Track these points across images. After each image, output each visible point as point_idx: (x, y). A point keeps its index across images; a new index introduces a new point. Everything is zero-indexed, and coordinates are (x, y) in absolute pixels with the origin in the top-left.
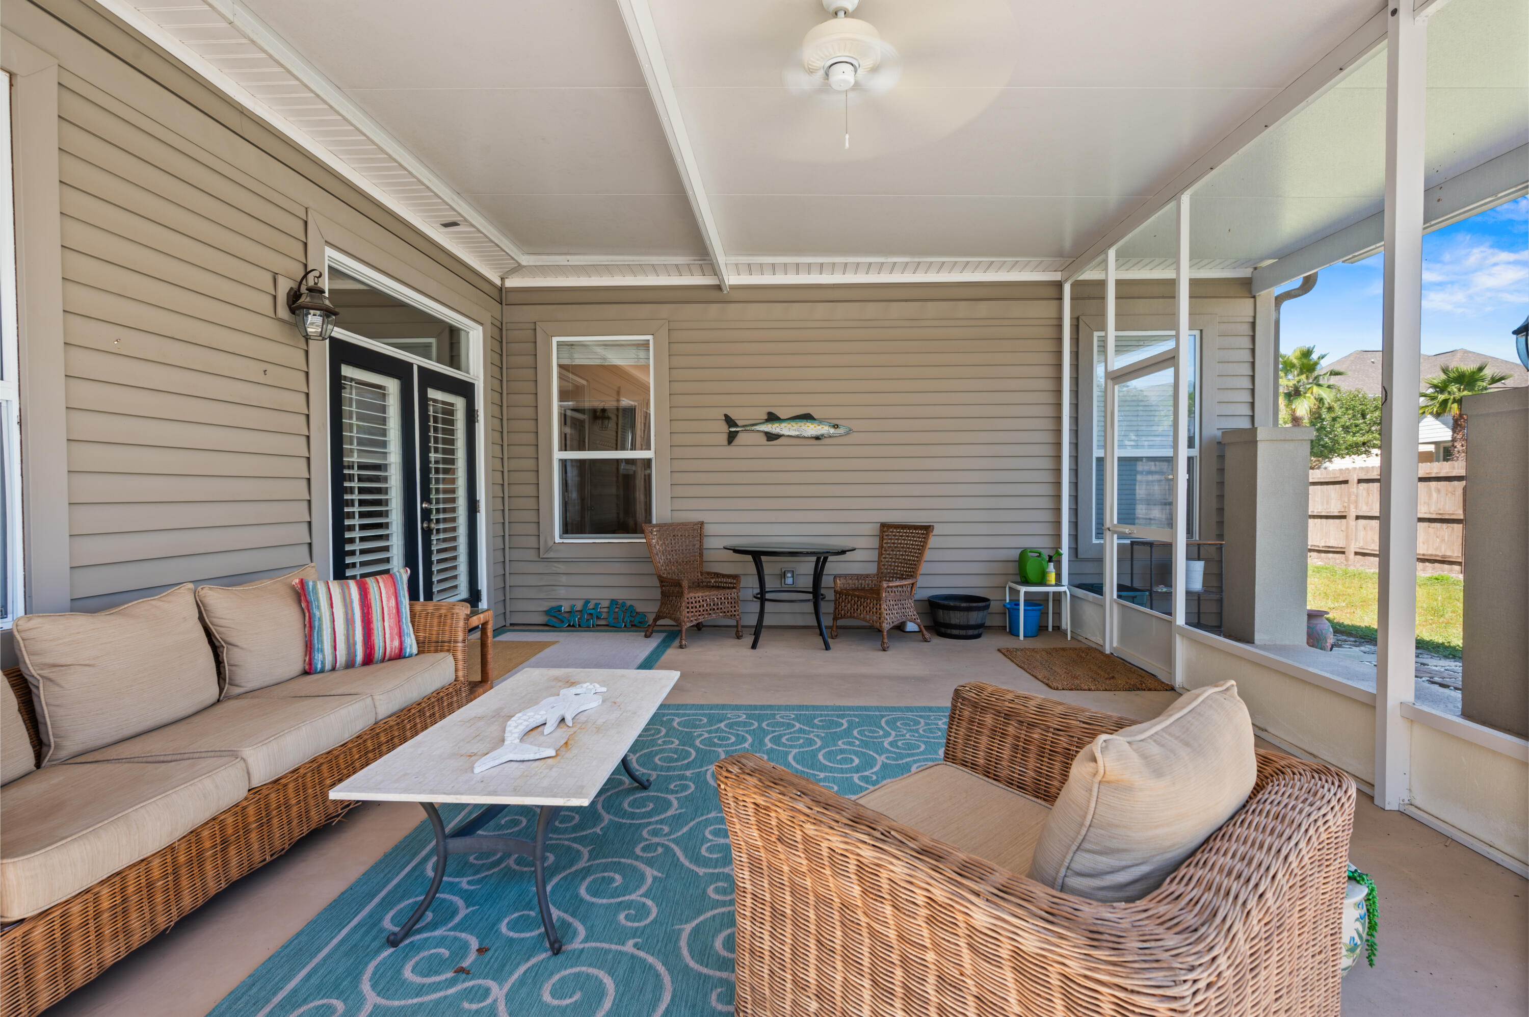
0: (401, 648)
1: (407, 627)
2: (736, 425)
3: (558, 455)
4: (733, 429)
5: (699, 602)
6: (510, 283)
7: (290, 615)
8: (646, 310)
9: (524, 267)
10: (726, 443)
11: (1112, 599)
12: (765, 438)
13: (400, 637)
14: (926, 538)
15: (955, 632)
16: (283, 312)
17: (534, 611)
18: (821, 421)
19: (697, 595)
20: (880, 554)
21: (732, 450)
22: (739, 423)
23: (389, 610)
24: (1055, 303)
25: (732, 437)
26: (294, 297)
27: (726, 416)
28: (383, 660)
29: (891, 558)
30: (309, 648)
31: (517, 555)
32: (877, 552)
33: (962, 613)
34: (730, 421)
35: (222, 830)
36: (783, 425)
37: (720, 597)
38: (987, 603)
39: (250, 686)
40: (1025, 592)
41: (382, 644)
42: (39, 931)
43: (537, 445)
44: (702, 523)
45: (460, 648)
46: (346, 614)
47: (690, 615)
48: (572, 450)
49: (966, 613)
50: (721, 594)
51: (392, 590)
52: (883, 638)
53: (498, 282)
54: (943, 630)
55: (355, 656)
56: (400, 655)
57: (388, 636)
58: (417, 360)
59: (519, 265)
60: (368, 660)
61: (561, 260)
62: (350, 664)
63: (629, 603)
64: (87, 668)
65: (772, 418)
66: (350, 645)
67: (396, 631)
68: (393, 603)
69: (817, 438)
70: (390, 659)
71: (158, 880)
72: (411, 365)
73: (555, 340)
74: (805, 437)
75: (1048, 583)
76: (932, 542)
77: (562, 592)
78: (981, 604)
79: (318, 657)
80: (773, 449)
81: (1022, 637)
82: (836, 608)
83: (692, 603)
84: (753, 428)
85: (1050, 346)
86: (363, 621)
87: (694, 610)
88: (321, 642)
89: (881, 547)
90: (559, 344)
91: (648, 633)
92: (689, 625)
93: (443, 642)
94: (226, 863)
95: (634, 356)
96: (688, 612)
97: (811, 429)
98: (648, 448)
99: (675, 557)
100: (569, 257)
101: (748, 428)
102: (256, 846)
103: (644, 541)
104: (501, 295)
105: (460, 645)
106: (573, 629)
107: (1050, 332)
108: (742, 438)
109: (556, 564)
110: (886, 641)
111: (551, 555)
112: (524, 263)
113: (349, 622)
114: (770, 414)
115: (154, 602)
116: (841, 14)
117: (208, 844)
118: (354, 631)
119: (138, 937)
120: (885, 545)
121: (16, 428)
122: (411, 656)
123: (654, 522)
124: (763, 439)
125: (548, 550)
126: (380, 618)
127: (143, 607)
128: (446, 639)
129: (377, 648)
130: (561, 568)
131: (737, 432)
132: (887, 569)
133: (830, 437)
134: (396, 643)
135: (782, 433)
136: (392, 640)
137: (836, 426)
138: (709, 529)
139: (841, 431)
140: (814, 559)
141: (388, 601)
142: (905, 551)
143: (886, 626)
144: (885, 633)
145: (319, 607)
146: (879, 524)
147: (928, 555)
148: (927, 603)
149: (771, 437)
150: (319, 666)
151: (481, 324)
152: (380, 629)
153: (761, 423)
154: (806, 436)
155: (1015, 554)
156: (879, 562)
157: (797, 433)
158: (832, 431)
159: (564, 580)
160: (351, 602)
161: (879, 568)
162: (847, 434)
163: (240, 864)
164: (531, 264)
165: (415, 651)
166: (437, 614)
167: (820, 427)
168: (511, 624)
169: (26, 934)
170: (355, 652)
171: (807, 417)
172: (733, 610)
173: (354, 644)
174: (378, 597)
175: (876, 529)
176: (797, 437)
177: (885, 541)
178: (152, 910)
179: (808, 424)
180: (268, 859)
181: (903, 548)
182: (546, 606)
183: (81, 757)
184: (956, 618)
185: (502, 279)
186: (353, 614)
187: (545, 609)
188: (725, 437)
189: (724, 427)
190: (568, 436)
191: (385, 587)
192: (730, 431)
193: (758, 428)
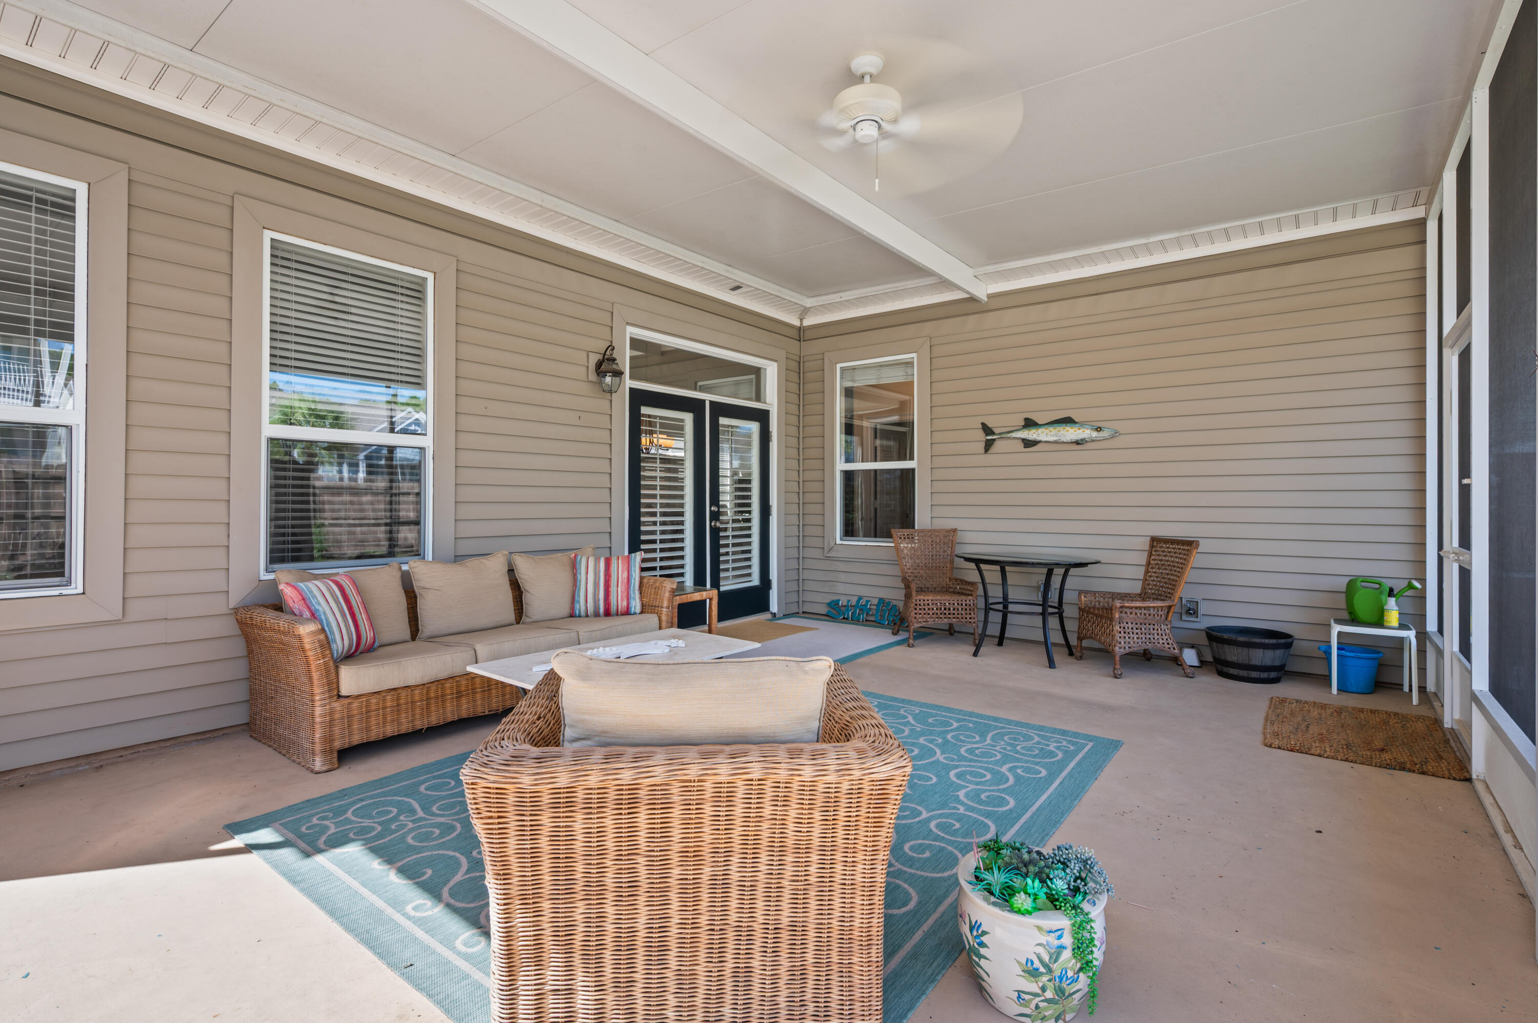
0: (628, 608)
1: (634, 593)
2: (993, 433)
3: (841, 466)
4: (989, 437)
5: (928, 604)
6: (807, 322)
7: (564, 576)
8: (910, 330)
9: (811, 308)
10: (983, 451)
11: (1452, 653)
12: (1022, 445)
13: (628, 599)
14: (1188, 553)
15: (1232, 671)
16: (593, 377)
17: (819, 601)
18: (1082, 424)
19: (926, 598)
20: (1147, 572)
21: (989, 458)
22: (996, 431)
23: (622, 580)
24: (1413, 250)
25: (989, 445)
26: (599, 365)
27: (983, 424)
28: (617, 614)
29: (1157, 577)
30: (573, 600)
31: (809, 553)
32: (1143, 569)
33: (1240, 649)
34: (987, 430)
35: (458, 686)
36: (1041, 430)
37: (952, 602)
38: (1290, 640)
39: (535, 618)
40: (1339, 633)
41: (615, 603)
42: (355, 705)
43: (824, 459)
44: (955, 530)
45: (664, 612)
46: (595, 579)
47: (918, 616)
48: (881, 461)
49: (1245, 650)
50: (955, 599)
51: (626, 566)
52: (1115, 664)
53: (797, 323)
54: (1225, 669)
55: (599, 609)
56: (627, 612)
57: (619, 597)
58: (707, 397)
59: (805, 307)
60: (608, 613)
61: (835, 298)
62: (597, 614)
63: (894, 603)
64: (437, 592)
65: (1030, 424)
66: (596, 601)
67: (625, 594)
68: (625, 575)
69: (1077, 443)
70: (622, 615)
71: (418, 701)
72: (704, 401)
73: (839, 366)
74: (1064, 443)
75: (1386, 624)
76: (1196, 560)
77: (841, 588)
78: (1282, 641)
79: (577, 606)
80: (1031, 455)
81: (1334, 690)
82: (1079, 627)
83: (920, 605)
84: (1009, 435)
85: (1409, 307)
86: (605, 585)
87: (922, 612)
88: (579, 597)
89: (1148, 563)
90: (843, 370)
91: (895, 632)
92: (917, 625)
93: (655, 606)
94: (459, 706)
95: (902, 374)
96: (916, 614)
97: (1070, 433)
98: (912, 458)
99: (924, 561)
100: (841, 294)
101: (1004, 436)
102: (479, 702)
103: (893, 545)
104: (801, 334)
105: (664, 610)
106: (846, 621)
107: (1409, 289)
108: (998, 446)
109: (837, 563)
110: (1118, 667)
111: (832, 554)
112: (808, 306)
113: (596, 585)
114: (1026, 420)
115: (482, 560)
116: (867, 78)
117: (448, 692)
118: (599, 592)
119: (405, 728)
120: (1152, 562)
121: (431, 461)
122: (635, 614)
123: (916, 528)
124: (1020, 446)
125: (830, 550)
126: (616, 585)
127: (473, 563)
128: (657, 604)
129: (612, 605)
130: (841, 566)
131: (994, 440)
132: (1151, 589)
133: (1093, 441)
134: (625, 603)
135: (1039, 439)
136: (622, 601)
137: (1099, 429)
138: (960, 537)
139: (1105, 434)
140: (1045, 570)
141: (622, 573)
142: (1171, 570)
143: (1118, 651)
144: (1117, 658)
145: (580, 574)
146: (1149, 538)
147: (1190, 575)
148: (1204, 633)
149: (1028, 444)
150: (577, 612)
151: (776, 361)
152: (615, 592)
153: (1017, 430)
154: (1065, 441)
155: (1342, 583)
156: (1145, 580)
157: (1055, 438)
158: (1095, 434)
159: (843, 577)
160: (599, 572)
161: (1143, 588)
162: (1113, 437)
163: (468, 709)
164: (814, 305)
165: (638, 610)
166: (654, 586)
167: (1081, 431)
168: (804, 612)
169: (349, 704)
170: (599, 606)
171: (1068, 421)
172: (968, 617)
173: (599, 600)
174: (616, 570)
175: (1145, 544)
176: (1056, 442)
177: (1153, 557)
178: (413, 715)
179: (1067, 428)
180: (487, 713)
181: (1169, 565)
182: (828, 599)
183: (431, 639)
184: (1233, 654)
185: (801, 320)
186: (599, 580)
187: (828, 601)
188: (983, 444)
189: (981, 436)
190: (878, 449)
191: (622, 563)
192: (987, 440)
193: (1014, 435)
